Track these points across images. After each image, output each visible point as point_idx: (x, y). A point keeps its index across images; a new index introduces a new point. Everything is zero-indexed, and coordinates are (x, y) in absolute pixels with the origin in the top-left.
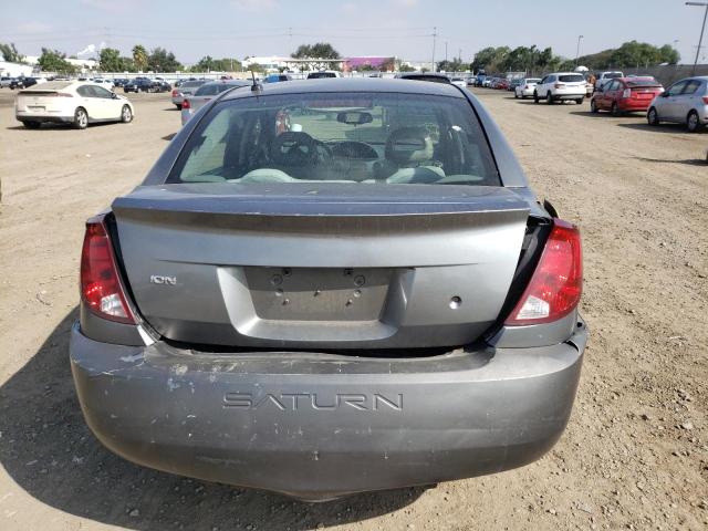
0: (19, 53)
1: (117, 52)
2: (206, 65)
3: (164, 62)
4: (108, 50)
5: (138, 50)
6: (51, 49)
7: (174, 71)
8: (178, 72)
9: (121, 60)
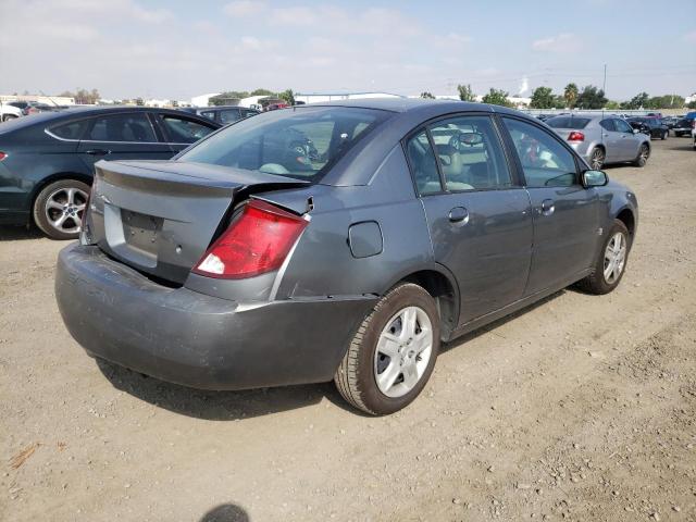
0: (473, 93)
1: (550, 91)
2: (640, 102)
3: (593, 99)
4: (542, 89)
5: (571, 87)
6: (498, 89)
7: (600, 108)
8: (604, 109)
9: (551, 97)
